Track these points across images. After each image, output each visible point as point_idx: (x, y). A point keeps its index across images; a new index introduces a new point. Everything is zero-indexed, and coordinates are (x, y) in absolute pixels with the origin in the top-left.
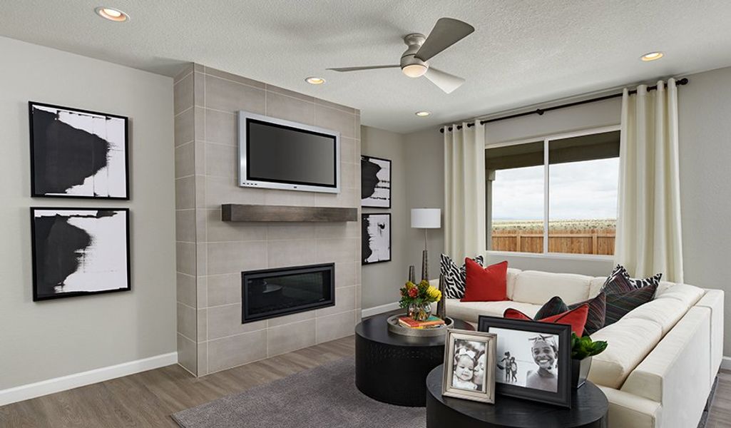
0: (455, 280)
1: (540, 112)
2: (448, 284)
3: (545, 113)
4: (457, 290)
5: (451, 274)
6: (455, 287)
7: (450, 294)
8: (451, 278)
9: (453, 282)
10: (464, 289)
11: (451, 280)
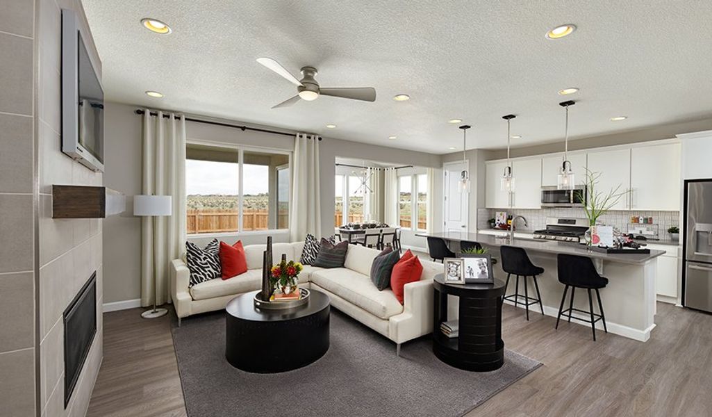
0: (211, 264)
1: (243, 128)
2: (203, 268)
3: (246, 130)
4: (213, 271)
5: (205, 259)
6: (211, 269)
7: (208, 277)
8: (204, 262)
9: (209, 265)
10: (219, 270)
11: (206, 264)
